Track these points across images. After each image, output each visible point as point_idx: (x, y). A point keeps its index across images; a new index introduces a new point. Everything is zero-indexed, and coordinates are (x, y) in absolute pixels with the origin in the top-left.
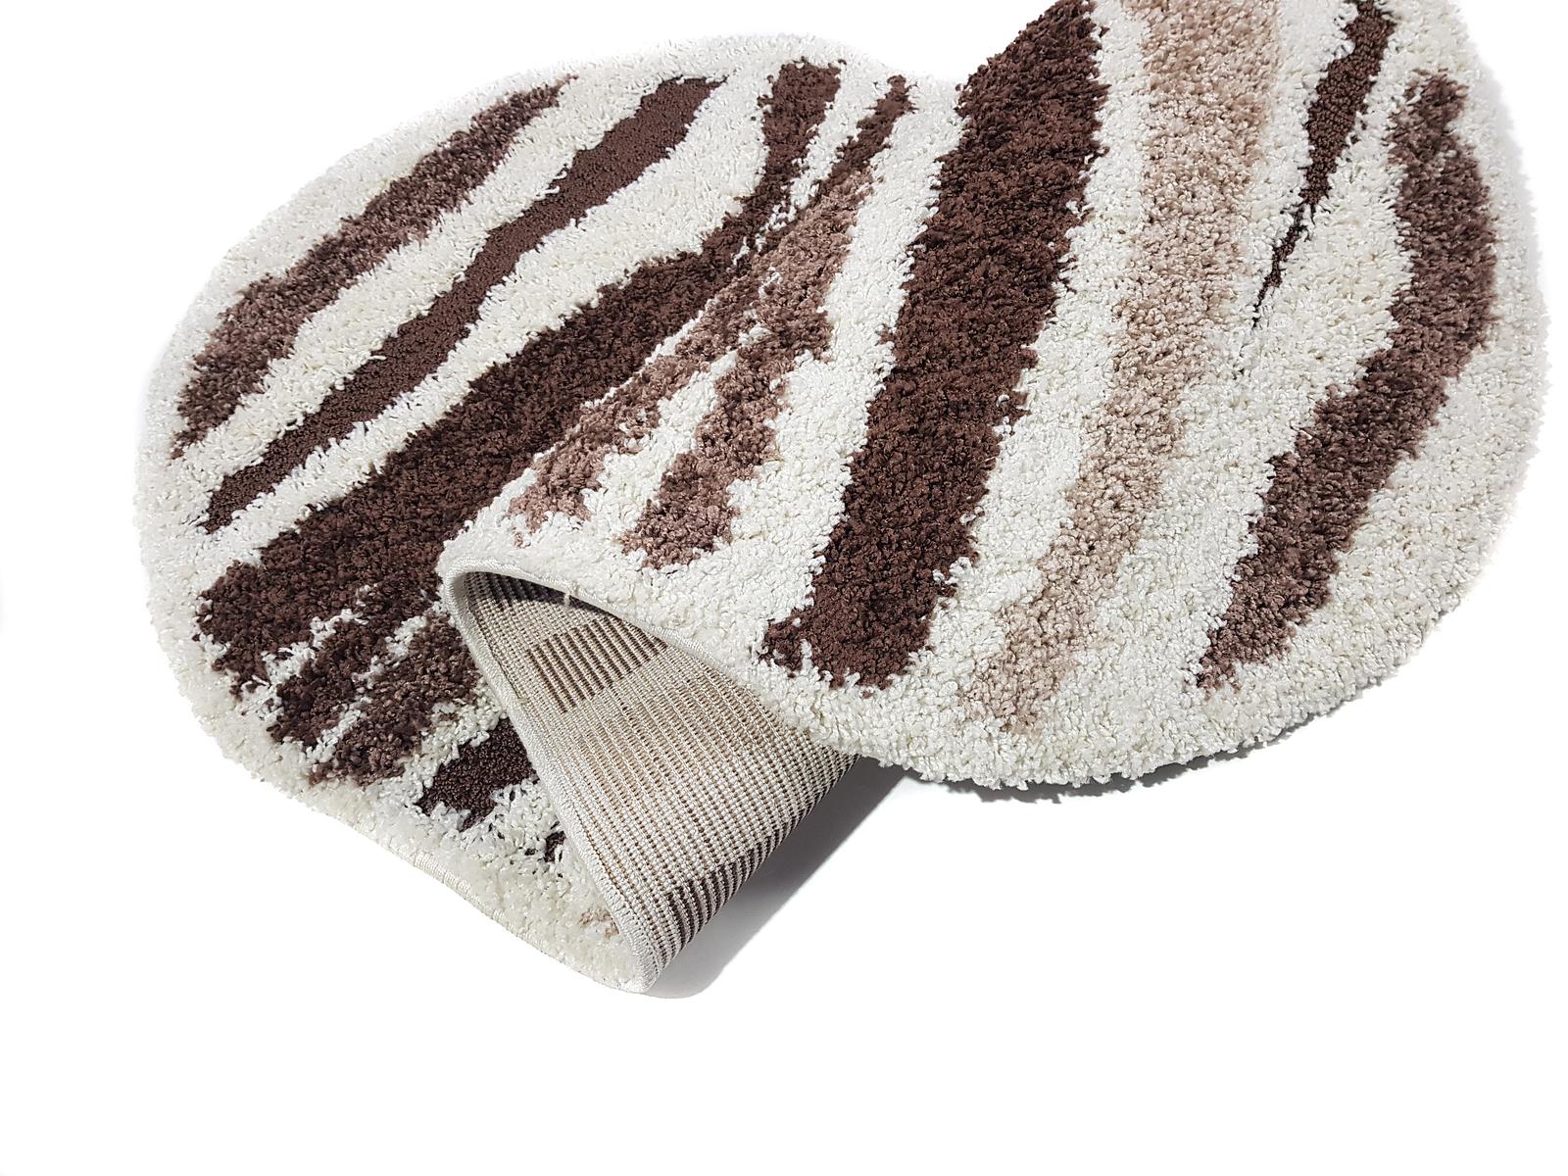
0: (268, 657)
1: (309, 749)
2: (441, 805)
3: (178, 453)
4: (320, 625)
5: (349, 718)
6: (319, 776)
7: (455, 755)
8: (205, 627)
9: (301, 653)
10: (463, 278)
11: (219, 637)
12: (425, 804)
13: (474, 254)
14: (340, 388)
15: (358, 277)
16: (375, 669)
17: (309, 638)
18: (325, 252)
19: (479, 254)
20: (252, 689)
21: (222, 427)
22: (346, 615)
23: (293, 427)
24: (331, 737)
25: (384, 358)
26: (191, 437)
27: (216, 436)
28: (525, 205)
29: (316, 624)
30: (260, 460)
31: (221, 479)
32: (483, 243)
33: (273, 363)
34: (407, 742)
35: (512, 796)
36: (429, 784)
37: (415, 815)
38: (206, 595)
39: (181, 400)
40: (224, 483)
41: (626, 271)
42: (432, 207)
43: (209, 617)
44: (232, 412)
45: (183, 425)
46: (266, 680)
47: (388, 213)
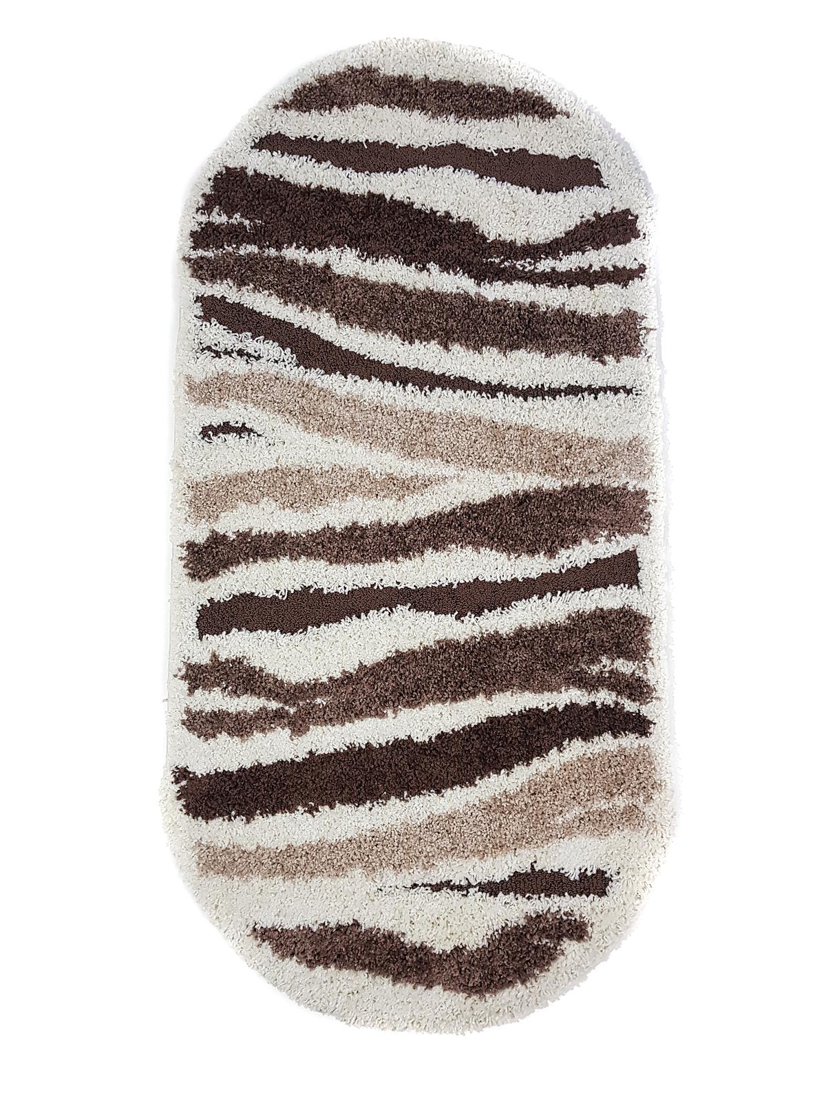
0: (216, 209)
1: (192, 249)
2: (201, 304)
3: (276, 107)
4: (238, 217)
5: (209, 254)
6: (187, 259)
7: (219, 297)
8: (216, 178)
9: (224, 219)
10: (424, 149)
11: (214, 187)
12: (198, 299)
13: (441, 144)
14: (343, 142)
15: (396, 107)
16: (230, 249)
17: (230, 217)
18: (403, 82)
19: (443, 146)
20: (202, 213)
21: (297, 113)
22: (247, 222)
23: (314, 139)
24: (200, 252)
25: (366, 147)
26: (286, 106)
27: (293, 113)
28: (480, 147)
29: (237, 216)
30: (294, 139)
31: (278, 131)
32: (448, 143)
33: (335, 109)
34: (213, 278)
35: (215, 325)
36: (205, 296)
37: (192, 298)
38: (227, 168)
39: (300, 87)
40: (276, 134)
41: (459, 217)
42: (452, 109)
43: (219, 177)
44: (305, 112)
45: (289, 98)
46: (209, 215)
47: (437, 93)
